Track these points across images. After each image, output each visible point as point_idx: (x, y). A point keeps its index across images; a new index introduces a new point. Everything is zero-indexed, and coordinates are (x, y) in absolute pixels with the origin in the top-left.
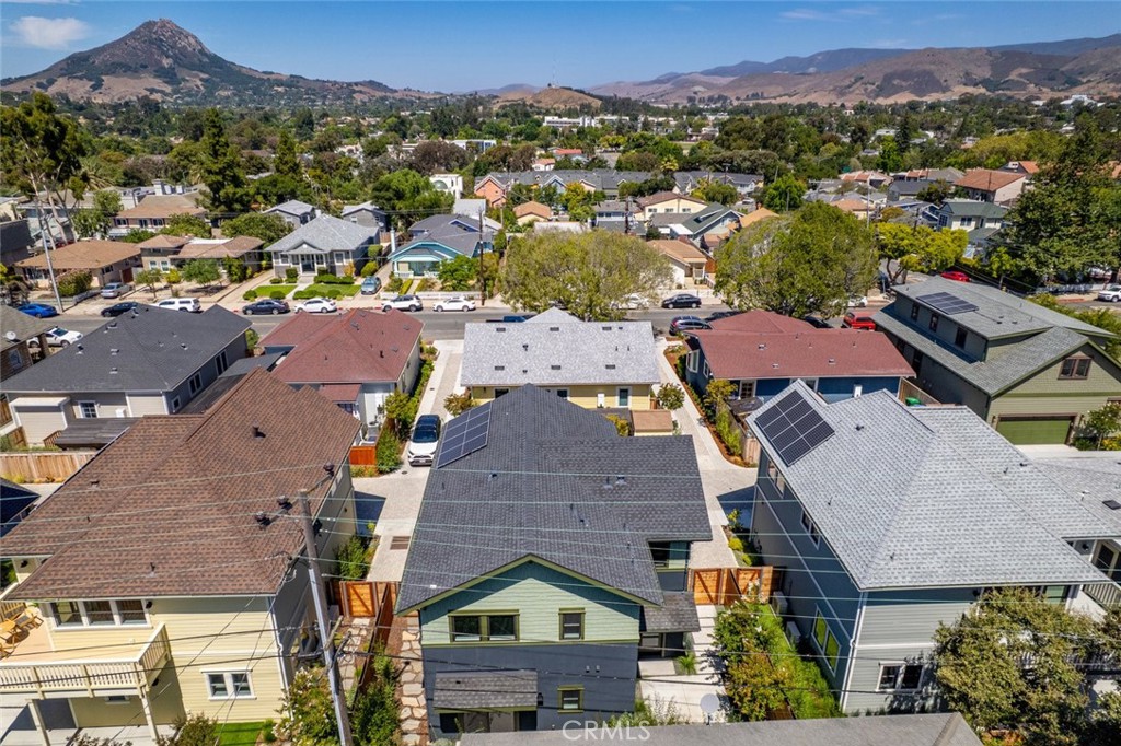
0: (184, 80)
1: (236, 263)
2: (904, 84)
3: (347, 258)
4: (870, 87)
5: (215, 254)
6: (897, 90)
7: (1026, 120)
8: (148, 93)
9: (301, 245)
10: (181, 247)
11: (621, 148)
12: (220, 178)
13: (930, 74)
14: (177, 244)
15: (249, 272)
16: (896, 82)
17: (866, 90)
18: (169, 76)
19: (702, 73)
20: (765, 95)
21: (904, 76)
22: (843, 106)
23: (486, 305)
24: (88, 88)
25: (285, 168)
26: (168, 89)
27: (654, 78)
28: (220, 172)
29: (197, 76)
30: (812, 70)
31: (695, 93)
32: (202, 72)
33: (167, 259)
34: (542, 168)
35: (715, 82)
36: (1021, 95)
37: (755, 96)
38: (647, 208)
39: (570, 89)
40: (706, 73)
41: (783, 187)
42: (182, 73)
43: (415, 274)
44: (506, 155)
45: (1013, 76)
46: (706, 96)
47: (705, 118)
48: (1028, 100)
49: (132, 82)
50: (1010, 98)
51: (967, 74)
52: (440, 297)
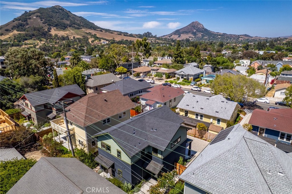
0: (197, 35)
1: (167, 74)
3: (192, 76)
5: (164, 72)
8: (189, 38)
9: (181, 72)
10: (158, 70)
12: (177, 56)
14: (158, 69)
15: (170, 77)
18: (194, 34)
24: (178, 37)
25: (197, 55)
26: (193, 37)
28: (177, 54)
29: (200, 34)
32: (202, 33)
33: (155, 72)
42: (197, 33)
43: (207, 83)
44: (273, 56)
49: (186, 35)
52: (207, 89)
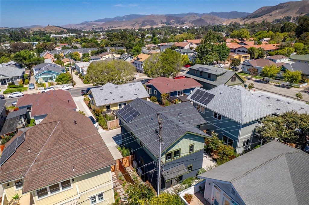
2: (147, 23)
3: (18, 78)
4: (140, 24)
6: (146, 25)
7: (178, 32)
11: (79, 43)
13: (153, 21)
16: (146, 23)
17: (139, 25)
19: (94, 21)
20: (113, 27)
21: (148, 21)
22: (135, 29)
23: (75, 87)
27: (80, 23)
30: (124, 20)
31: (94, 27)
34: (58, 49)
35: (99, 24)
36: (174, 26)
37: (111, 27)
38: (103, 57)
39: (56, 26)
40: (96, 21)
41: (136, 49)
43: (45, 81)
45: (171, 21)
46: (97, 27)
47: (99, 33)
48: (176, 27)
50: (172, 27)
51: (161, 21)
52: (58, 87)
